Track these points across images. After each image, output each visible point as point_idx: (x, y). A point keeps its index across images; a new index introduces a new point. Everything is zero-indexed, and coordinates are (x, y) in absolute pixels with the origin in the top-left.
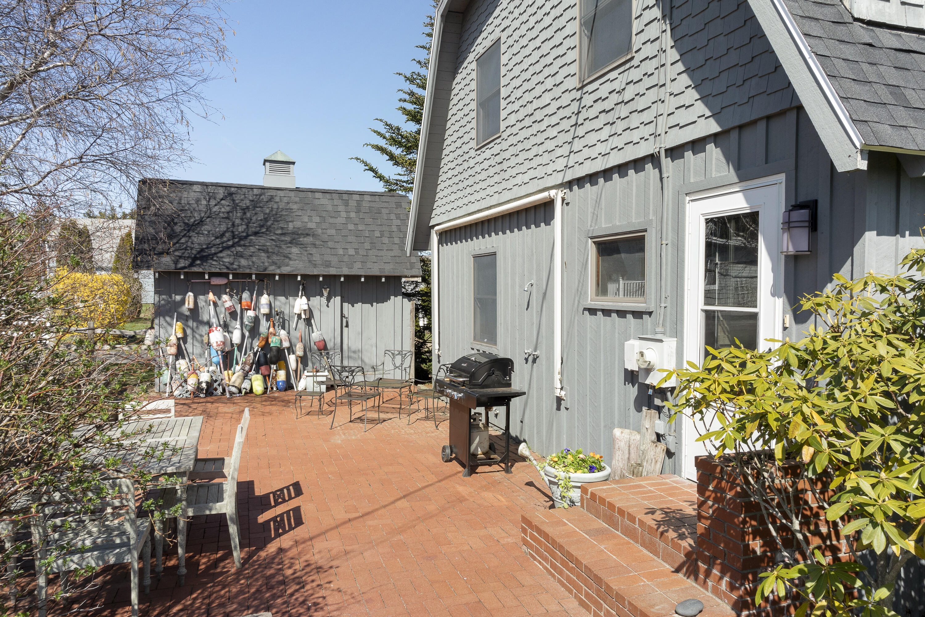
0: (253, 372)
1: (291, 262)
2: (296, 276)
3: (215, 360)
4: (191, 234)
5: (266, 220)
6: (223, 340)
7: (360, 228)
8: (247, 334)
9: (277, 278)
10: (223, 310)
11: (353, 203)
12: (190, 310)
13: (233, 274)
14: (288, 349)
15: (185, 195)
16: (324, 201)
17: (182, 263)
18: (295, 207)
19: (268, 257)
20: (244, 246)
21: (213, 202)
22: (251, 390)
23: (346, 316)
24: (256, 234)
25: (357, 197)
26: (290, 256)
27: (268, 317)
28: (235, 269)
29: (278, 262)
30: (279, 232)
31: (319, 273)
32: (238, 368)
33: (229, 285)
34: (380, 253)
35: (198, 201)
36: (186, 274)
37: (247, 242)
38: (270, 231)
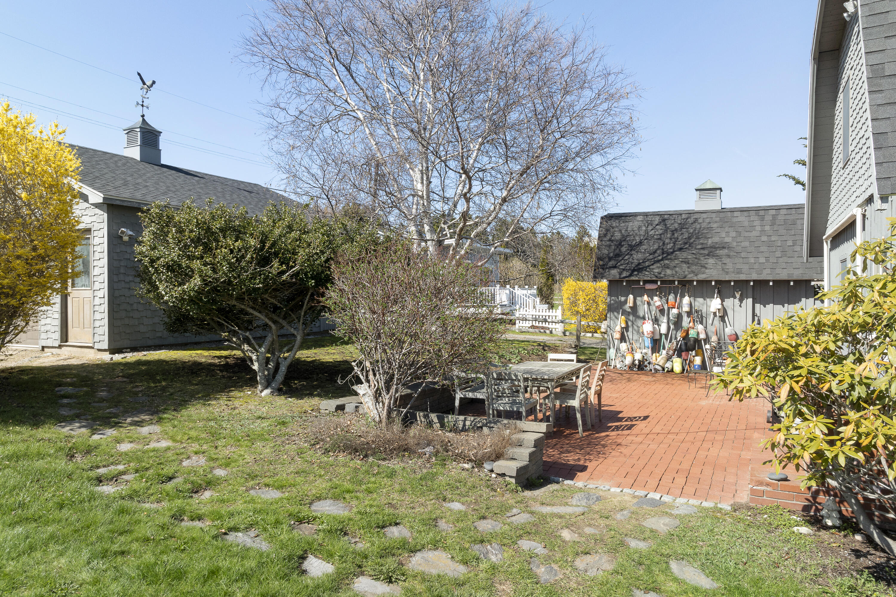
0: (675, 356)
1: (707, 271)
2: (711, 281)
3: (646, 345)
4: (633, 252)
5: (689, 238)
6: (652, 330)
7: (773, 239)
8: (672, 327)
9: (695, 283)
10: (654, 308)
11: (768, 218)
12: (630, 307)
13: (661, 281)
14: (705, 340)
15: (631, 224)
16: (742, 218)
17: (625, 274)
18: (715, 225)
19: (688, 267)
20: (670, 259)
21: (650, 228)
22: (672, 371)
23: (758, 315)
24: (680, 249)
25: (773, 212)
26: (706, 266)
27: (689, 314)
28: (662, 277)
29: (696, 271)
30: (700, 247)
31: (730, 279)
32: (664, 352)
33: (659, 289)
34: (790, 260)
35: (639, 227)
36: (627, 281)
37: (672, 257)
38: (692, 247)
